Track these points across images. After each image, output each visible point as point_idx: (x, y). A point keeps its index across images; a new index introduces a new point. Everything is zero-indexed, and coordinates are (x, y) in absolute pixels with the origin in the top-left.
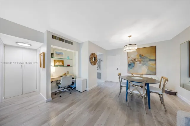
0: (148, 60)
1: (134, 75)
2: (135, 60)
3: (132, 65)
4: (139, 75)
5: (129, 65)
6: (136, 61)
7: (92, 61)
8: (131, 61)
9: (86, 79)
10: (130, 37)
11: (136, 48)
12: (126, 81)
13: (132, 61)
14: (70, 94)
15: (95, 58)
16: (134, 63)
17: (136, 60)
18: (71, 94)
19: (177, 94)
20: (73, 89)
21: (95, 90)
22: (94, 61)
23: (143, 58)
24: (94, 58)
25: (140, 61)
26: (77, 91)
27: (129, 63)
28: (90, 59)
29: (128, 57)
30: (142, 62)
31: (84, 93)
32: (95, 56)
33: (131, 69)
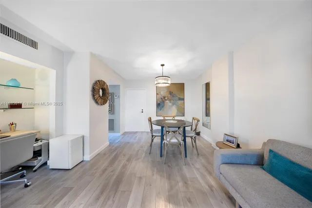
0: (177, 98)
1: (166, 118)
2: (164, 97)
3: (162, 104)
4: (171, 118)
5: (158, 105)
6: (166, 100)
7: (97, 96)
8: (160, 100)
9: (83, 137)
10: (163, 65)
11: (169, 82)
12: (160, 128)
13: (162, 99)
14: (26, 186)
15: (104, 90)
16: (163, 102)
17: (166, 98)
18: (29, 188)
19: (201, 134)
20: (35, 171)
21: (105, 154)
22: (101, 95)
23: (173, 96)
24: (101, 91)
25: (170, 100)
26: (54, 172)
27: (159, 102)
28: (94, 91)
29: (157, 94)
30: (172, 101)
31: (76, 169)
32: (105, 87)
33: (160, 110)
